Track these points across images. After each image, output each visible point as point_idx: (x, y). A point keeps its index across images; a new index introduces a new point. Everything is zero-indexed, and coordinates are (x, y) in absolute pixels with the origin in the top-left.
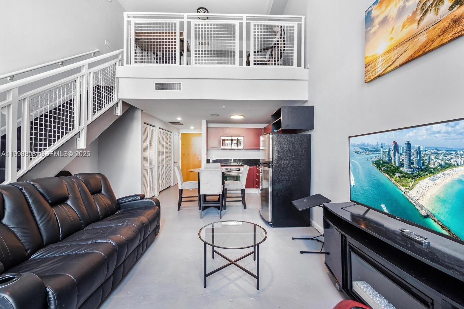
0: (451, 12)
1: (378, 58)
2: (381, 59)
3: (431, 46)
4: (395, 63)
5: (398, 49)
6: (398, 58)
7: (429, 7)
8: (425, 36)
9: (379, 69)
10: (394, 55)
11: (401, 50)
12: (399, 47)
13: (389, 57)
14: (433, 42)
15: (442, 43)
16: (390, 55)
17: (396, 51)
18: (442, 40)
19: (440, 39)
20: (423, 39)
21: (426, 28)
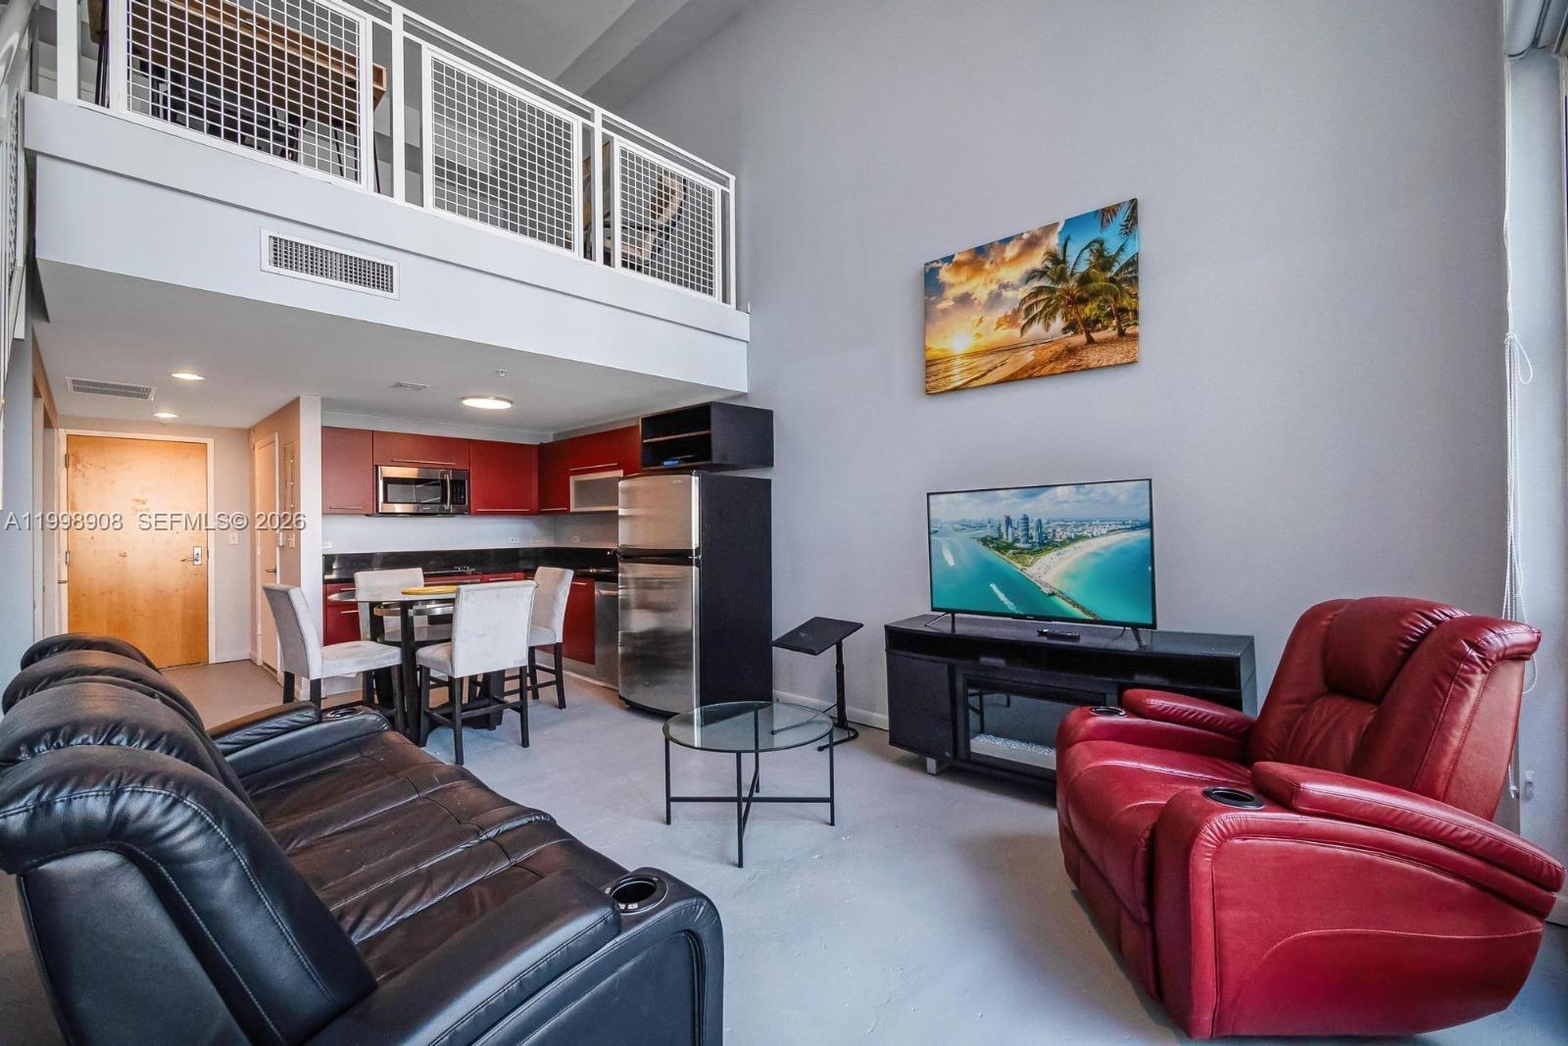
0: (1065, 336)
1: (954, 357)
2: (958, 362)
3: (1039, 371)
4: (985, 377)
5: (991, 357)
6: (990, 371)
7: (1036, 315)
8: (1032, 353)
9: (957, 377)
10: (984, 363)
11: (997, 359)
12: (991, 354)
13: (975, 364)
14: (1043, 366)
15: (1053, 372)
16: (976, 361)
17: (987, 359)
18: (1054, 368)
19: (1051, 365)
20: (1029, 356)
21: (1032, 343)
